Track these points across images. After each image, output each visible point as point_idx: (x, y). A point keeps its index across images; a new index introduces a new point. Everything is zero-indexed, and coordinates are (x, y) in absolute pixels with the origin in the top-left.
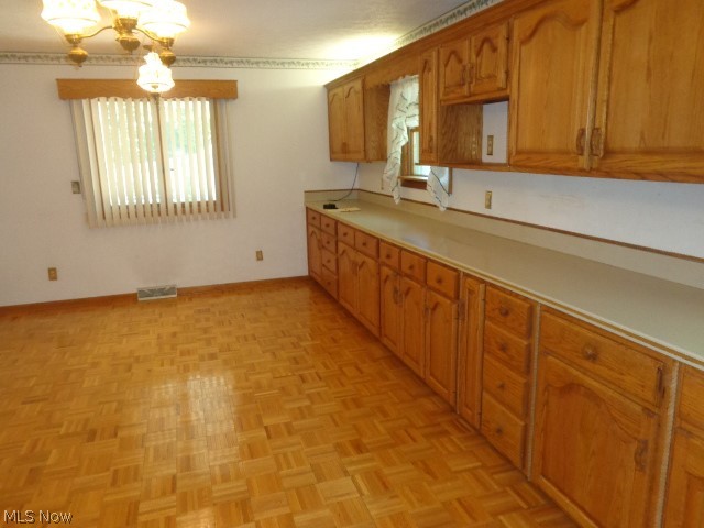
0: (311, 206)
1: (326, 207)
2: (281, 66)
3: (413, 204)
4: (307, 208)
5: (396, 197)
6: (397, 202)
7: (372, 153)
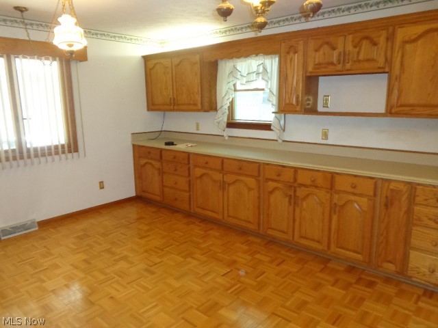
0: (137, 143)
1: (167, 144)
2: (113, 39)
3: (239, 139)
4: (134, 146)
5: (225, 136)
6: (227, 138)
7: (206, 105)
